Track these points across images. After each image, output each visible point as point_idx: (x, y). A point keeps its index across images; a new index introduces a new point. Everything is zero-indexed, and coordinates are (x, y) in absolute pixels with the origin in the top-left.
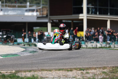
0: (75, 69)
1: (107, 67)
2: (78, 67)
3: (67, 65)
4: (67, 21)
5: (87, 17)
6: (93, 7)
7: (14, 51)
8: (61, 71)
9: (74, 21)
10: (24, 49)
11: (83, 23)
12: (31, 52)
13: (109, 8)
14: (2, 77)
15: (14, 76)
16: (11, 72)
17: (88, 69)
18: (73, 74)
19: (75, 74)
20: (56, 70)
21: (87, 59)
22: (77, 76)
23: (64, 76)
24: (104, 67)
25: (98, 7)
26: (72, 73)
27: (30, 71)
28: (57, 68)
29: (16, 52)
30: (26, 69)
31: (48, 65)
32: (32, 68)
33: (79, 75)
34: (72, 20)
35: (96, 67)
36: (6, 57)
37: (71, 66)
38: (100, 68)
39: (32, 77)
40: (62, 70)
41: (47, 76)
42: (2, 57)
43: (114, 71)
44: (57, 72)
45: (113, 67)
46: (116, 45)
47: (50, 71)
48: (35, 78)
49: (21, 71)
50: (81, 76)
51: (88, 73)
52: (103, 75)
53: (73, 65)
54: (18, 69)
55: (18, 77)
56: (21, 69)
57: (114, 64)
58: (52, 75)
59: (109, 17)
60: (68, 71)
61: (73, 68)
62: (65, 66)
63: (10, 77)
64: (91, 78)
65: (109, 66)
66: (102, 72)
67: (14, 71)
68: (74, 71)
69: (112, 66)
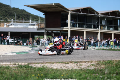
0: (71, 62)
1: (93, 61)
2: (72, 61)
3: (63, 59)
4: (57, 32)
5: (71, 29)
6: (74, 22)
7: (24, 49)
8: (61, 64)
9: (62, 32)
10: (32, 49)
11: (68, 33)
12: (36, 51)
13: (85, 23)
14: (20, 67)
15: (28, 67)
16: (24, 64)
17: (79, 62)
18: (71, 66)
19: (72, 66)
20: (57, 63)
21: (76, 56)
22: (74, 67)
23: (65, 67)
24: (91, 61)
25: (78, 22)
26: (69, 65)
27: (38, 63)
28: (57, 61)
29: (26, 51)
30: (35, 62)
31: (50, 59)
32: (39, 61)
33: (75, 67)
34: (61, 31)
35: (85, 61)
36: (20, 54)
37: (67, 60)
38: (88, 62)
39: (42, 68)
40: (61, 62)
41: (52, 67)
42: (16, 54)
43: (99, 64)
44: (58, 64)
45: (98, 61)
46: (91, 47)
47: (53, 63)
48: (44, 68)
49: (32, 63)
50: (77, 67)
51: (81, 65)
52: (93, 66)
53: (68, 59)
54: (29, 62)
55: (31, 67)
56: (31, 62)
57: (97, 59)
58: (56, 66)
59: (85, 29)
60: (66, 63)
61: (69, 62)
62: (62, 60)
63: (26, 67)
64: (85, 68)
65: (95, 60)
66: (91, 64)
67: (26, 63)
68: (70, 64)
69: (96, 60)
